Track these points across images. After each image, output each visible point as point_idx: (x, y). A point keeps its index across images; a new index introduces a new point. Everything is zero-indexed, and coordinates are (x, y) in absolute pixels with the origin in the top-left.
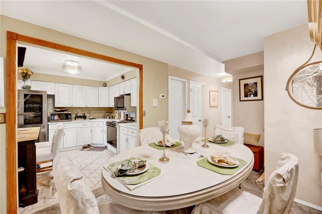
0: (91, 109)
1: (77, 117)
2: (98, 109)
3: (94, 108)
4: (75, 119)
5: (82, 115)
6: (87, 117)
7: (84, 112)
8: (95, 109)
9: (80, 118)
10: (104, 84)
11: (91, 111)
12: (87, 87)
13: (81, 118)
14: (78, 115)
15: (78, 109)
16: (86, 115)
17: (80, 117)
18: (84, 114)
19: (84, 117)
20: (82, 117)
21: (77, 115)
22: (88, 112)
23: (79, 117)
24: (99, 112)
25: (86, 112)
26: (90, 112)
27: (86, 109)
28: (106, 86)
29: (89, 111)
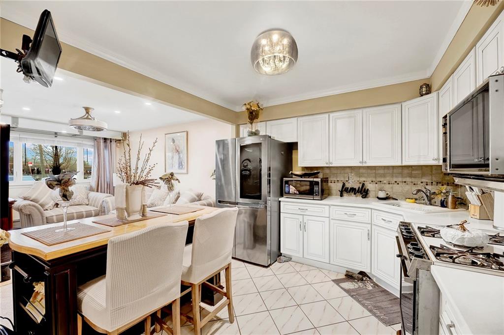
0: (381, 172)
1: (345, 191)
2: (406, 171)
3: (393, 167)
4: (341, 196)
5: (357, 186)
6: (371, 194)
7: (362, 179)
8: (395, 171)
9: (353, 194)
10: (421, 87)
11: (384, 176)
12: (365, 110)
13: (355, 194)
14: (349, 185)
15: (348, 170)
16: (370, 186)
17: (353, 190)
18: (363, 184)
19: (364, 192)
20: (358, 192)
21: (344, 185)
22: (374, 180)
23: (349, 192)
24: (408, 180)
25: (370, 180)
26: (382, 179)
27: (369, 171)
28: (429, 92)
29: (375, 177)
